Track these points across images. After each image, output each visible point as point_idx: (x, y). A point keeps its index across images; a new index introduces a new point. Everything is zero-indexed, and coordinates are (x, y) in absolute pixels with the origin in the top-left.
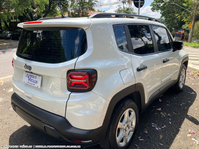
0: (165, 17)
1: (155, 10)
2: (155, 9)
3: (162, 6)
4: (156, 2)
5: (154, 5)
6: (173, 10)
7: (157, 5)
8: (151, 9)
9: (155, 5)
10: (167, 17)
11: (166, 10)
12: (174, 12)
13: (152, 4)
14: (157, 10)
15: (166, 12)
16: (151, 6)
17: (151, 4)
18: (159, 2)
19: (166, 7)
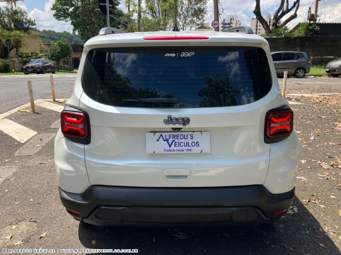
0: (81, 31)
1: (62, 18)
2: (61, 16)
3: (71, 12)
4: (61, 4)
5: (57, 8)
6: (92, 20)
7: (64, 9)
8: (54, 15)
9: (60, 10)
10: (84, 31)
11: (81, 18)
12: (94, 23)
13: (54, 6)
14: (65, 18)
15: (81, 22)
16: (52, 9)
17: (52, 7)
18: (65, 4)
19: (79, 14)
